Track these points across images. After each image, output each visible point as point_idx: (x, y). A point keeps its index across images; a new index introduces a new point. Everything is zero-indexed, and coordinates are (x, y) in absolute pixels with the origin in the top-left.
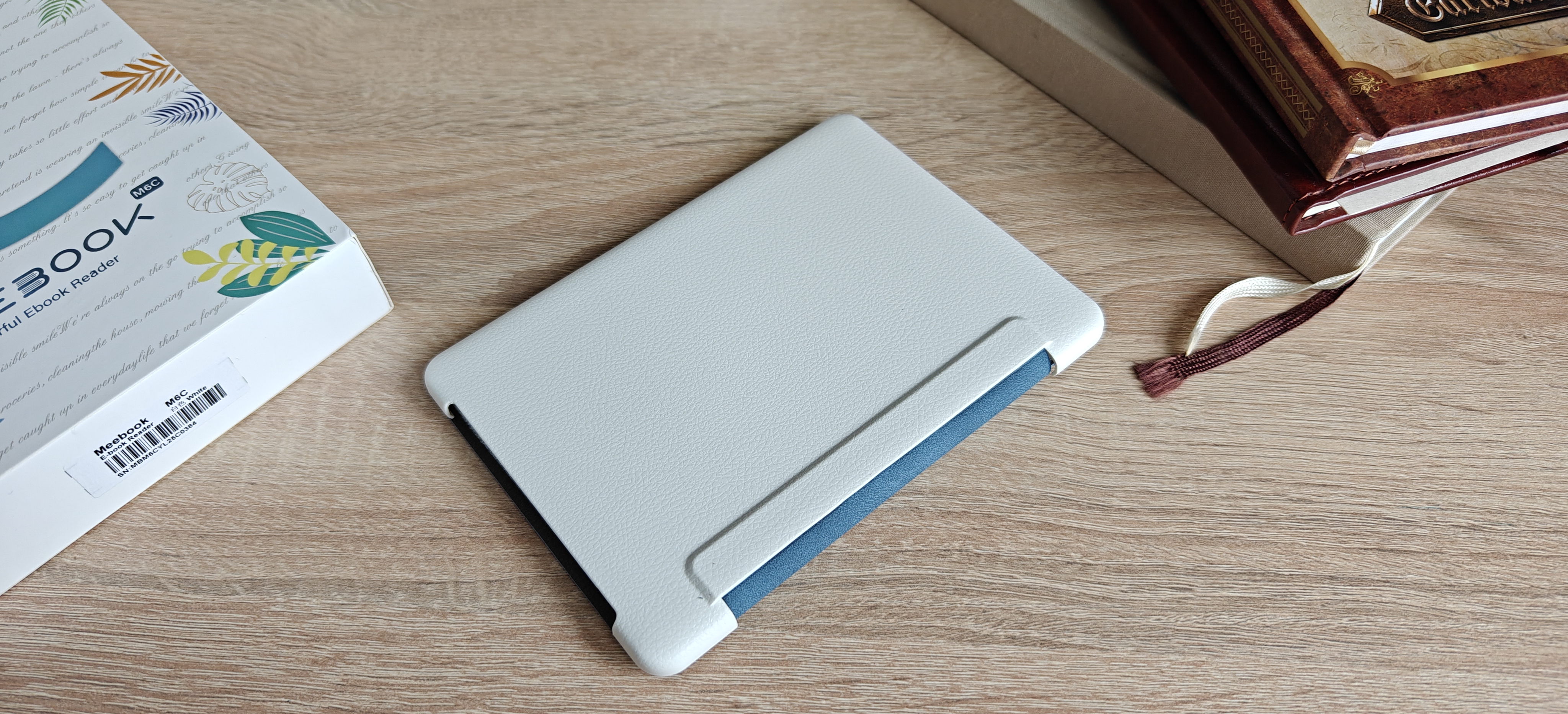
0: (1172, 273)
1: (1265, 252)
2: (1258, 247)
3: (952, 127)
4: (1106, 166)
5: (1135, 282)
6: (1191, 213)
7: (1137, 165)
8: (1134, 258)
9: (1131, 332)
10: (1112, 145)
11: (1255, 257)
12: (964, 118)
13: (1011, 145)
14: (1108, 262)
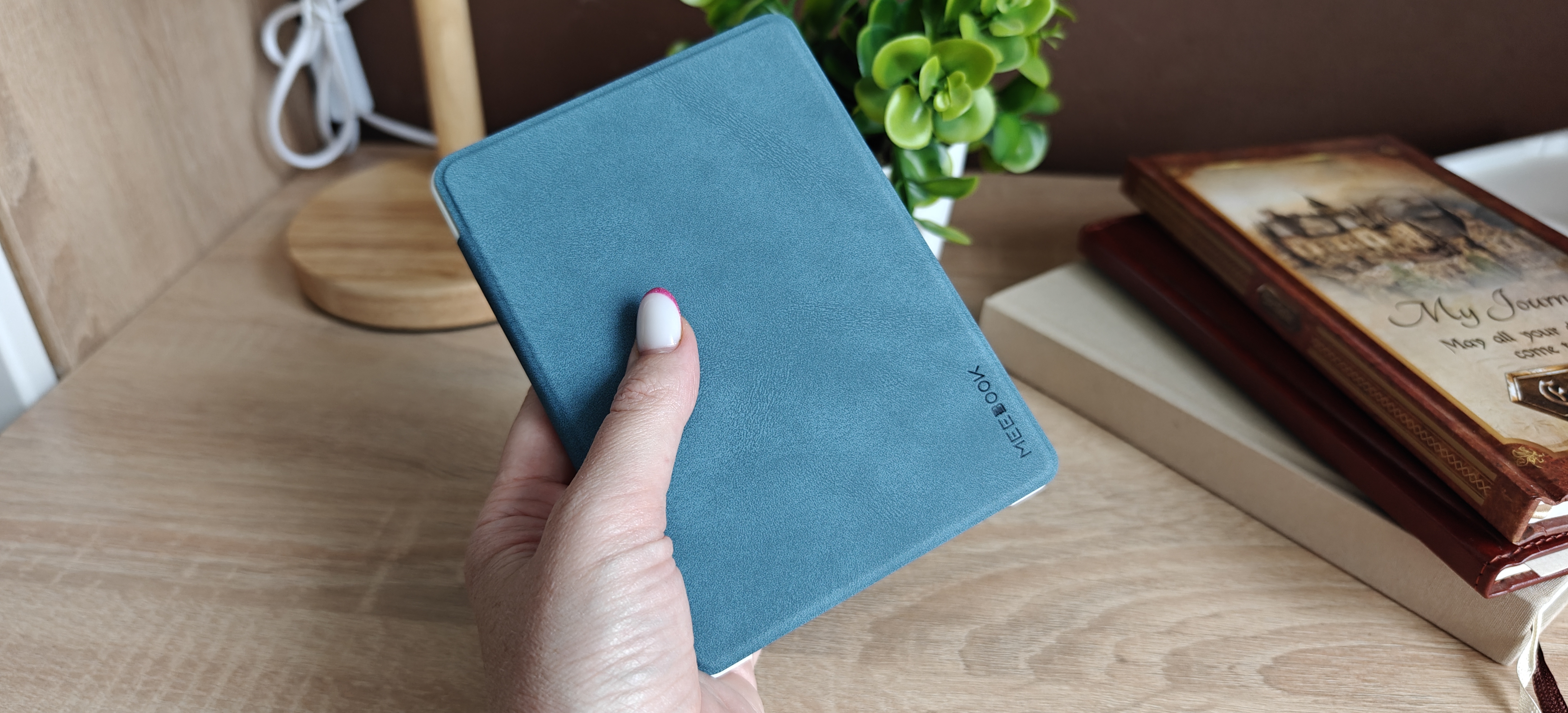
0: (1337, 640)
1: (1425, 623)
2: (1417, 618)
3: (1104, 503)
4: (1255, 542)
5: (1302, 646)
6: (1344, 585)
7: (1283, 542)
8: (1297, 624)
9: (1307, 694)
10: (1256, 523)
11: (1416, 628)
12: (1114, 496)
13: (1161, 520)
14: (1272, 627)
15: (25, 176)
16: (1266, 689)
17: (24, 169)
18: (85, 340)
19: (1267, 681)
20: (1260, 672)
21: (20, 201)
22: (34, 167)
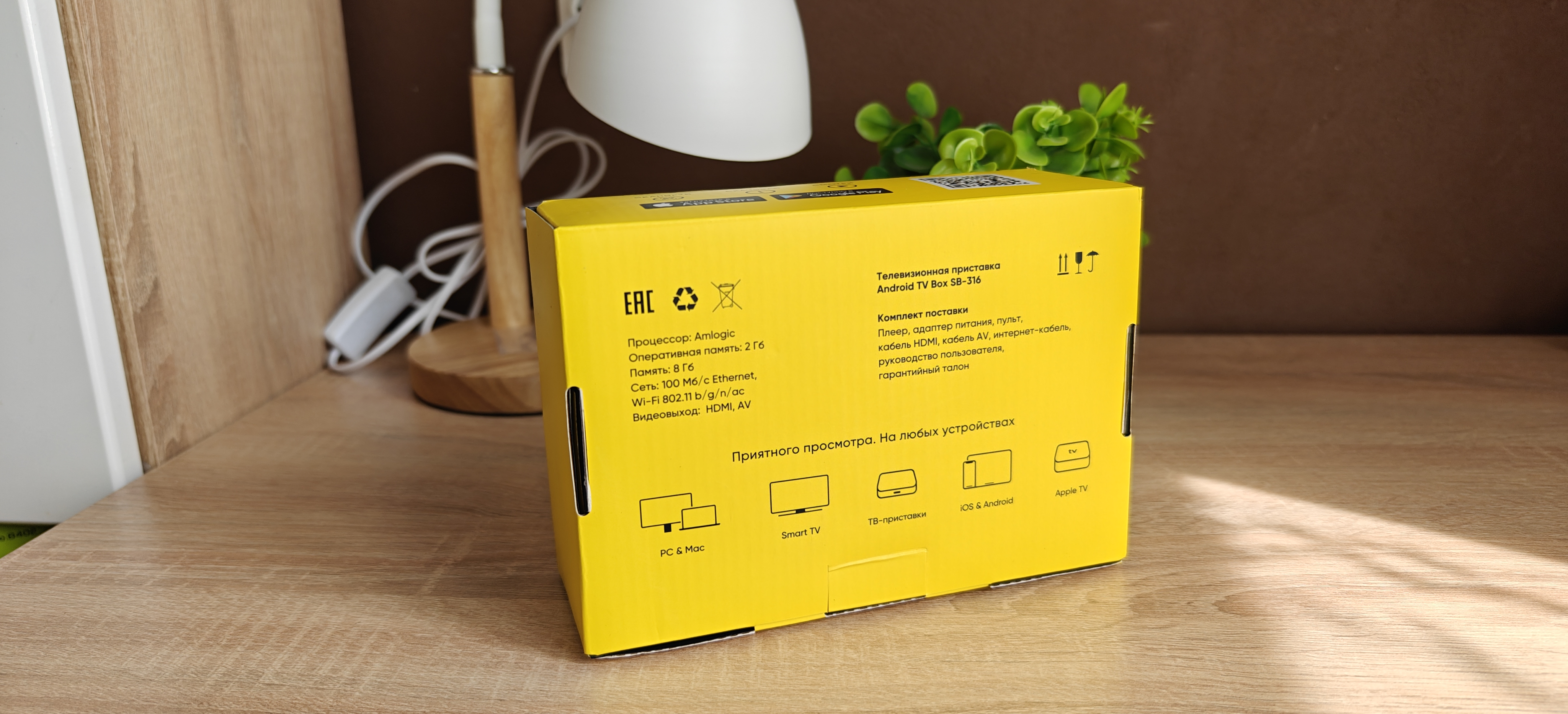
15: (149, 291)
16: (1221, 614)
17: (149, 285)
18: (173, 441)
19: (1221, 609)
20: (1214, 604)
21: (142, 309)
22: (156, 285)
